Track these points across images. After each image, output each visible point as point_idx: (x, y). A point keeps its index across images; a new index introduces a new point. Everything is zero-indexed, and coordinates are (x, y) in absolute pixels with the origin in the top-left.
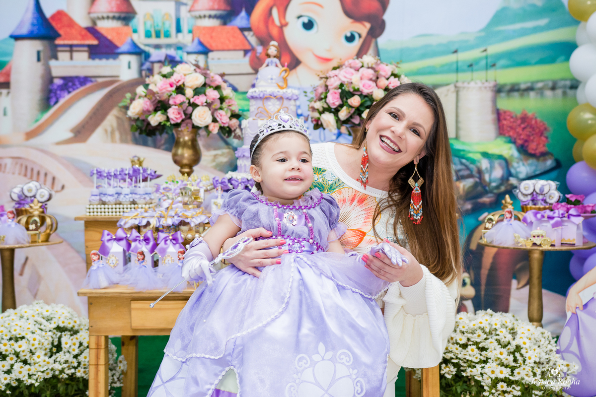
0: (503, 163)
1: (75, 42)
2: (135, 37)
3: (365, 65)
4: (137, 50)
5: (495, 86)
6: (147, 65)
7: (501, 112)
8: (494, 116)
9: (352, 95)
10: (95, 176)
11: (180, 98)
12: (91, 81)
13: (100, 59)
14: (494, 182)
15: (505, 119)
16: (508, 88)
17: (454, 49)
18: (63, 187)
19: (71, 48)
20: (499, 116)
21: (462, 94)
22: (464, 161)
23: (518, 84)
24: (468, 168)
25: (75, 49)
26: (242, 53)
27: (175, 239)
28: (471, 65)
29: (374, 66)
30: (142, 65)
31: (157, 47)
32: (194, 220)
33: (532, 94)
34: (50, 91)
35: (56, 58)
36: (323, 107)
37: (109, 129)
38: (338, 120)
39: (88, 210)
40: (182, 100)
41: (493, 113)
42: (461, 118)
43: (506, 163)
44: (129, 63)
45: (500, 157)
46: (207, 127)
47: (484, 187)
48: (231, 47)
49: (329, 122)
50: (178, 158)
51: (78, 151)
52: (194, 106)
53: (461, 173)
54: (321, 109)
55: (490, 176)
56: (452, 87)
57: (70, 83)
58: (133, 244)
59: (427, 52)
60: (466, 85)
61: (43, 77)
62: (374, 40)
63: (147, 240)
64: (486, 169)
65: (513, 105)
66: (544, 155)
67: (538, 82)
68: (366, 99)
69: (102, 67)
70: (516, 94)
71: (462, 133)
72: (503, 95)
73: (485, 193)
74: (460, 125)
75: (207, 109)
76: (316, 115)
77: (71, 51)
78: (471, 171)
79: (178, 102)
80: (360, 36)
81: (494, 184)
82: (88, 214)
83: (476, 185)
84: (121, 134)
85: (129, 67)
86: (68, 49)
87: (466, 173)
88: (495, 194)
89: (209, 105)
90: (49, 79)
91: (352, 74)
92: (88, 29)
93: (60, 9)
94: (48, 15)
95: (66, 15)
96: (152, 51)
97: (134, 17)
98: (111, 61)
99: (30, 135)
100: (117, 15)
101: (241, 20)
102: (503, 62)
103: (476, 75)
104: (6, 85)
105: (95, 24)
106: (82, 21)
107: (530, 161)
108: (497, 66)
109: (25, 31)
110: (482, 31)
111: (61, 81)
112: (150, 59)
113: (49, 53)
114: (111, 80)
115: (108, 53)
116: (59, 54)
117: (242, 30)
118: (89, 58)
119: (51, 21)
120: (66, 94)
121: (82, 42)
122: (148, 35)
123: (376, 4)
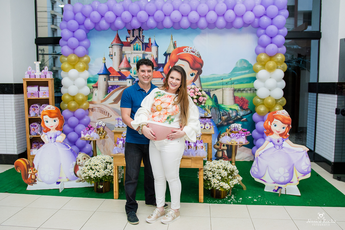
0: (236, 111)
1: (115, 76)
2: (131, 74)
3: (192, 88)
4: (132, 78)
5: (234, 89)
8: (234, 98)
10: (117, 120)
12: (119, 87)
13: (122, 80)
15: (237, 99)
16: (237, 90)
17: (222, 78)
18: (111, 116)
19: (114, 77)
20: (235, 98)
21: (224, 91)
22: (224, 110)
23: (240, 89)
24: (226, 113)
26: (161, 79)
28: (227, 83)
30: (133, 82)
33: (244, 92)
34: (108, 89)
35: (110, 80)
41: (233, 97)
42: (224, 98)
43: (237, 111)
44: (130, 81)
45: (235, 110)
47: (230, 118)
48: (158, 77)
51: (115, 106)
53: (223, 114)
55: (232, 115)
56: (221, 89)
57: (114, 87)
59: (214, 79)
60: (225, 89)
61: (106, 85)
62: (199, 75)
64: (231, 113)
65: (239, 95)
66: (247, 109)
67: (246, 88)
69: (122, 83)
70: (240, 92)
71: (224, 102)
72: (236, 92)
73: (231, 120)
74: (223, 100)
77: (114, 78)
80: (195, 74)
81: (233, 117)
83: (228, 118)
85: (129, 83)
87: (225, 114)
88: (233, 120)
90: (108, 86)
92: (118, 72)
93: (111, 66)
94: (108, 68)
95: (112, 68)
96: (136, 78)
97: (131, 69)
98: (124, 81)
99: (102, 101)
100: (126, 68)
101: (161, 70)
102: (236, 82)
103: (228, 86)
104: (97, 87)
105: (120, 70)
106: (117, 70)
107: (243, 111)
108: (234, 83)
109: (101, 73)
110: (229, 73)
111: (111, 87)
112: (135, 80)
113: (108, 79)
114: (125, 86)
115: (124, 79)
116: (110, 79)
117: (161, 72)
118: (118, 80)
119: (108, 70)
120: (112, 90)
121: (117, 76)
122: (135, 74)
123: (199, 65)
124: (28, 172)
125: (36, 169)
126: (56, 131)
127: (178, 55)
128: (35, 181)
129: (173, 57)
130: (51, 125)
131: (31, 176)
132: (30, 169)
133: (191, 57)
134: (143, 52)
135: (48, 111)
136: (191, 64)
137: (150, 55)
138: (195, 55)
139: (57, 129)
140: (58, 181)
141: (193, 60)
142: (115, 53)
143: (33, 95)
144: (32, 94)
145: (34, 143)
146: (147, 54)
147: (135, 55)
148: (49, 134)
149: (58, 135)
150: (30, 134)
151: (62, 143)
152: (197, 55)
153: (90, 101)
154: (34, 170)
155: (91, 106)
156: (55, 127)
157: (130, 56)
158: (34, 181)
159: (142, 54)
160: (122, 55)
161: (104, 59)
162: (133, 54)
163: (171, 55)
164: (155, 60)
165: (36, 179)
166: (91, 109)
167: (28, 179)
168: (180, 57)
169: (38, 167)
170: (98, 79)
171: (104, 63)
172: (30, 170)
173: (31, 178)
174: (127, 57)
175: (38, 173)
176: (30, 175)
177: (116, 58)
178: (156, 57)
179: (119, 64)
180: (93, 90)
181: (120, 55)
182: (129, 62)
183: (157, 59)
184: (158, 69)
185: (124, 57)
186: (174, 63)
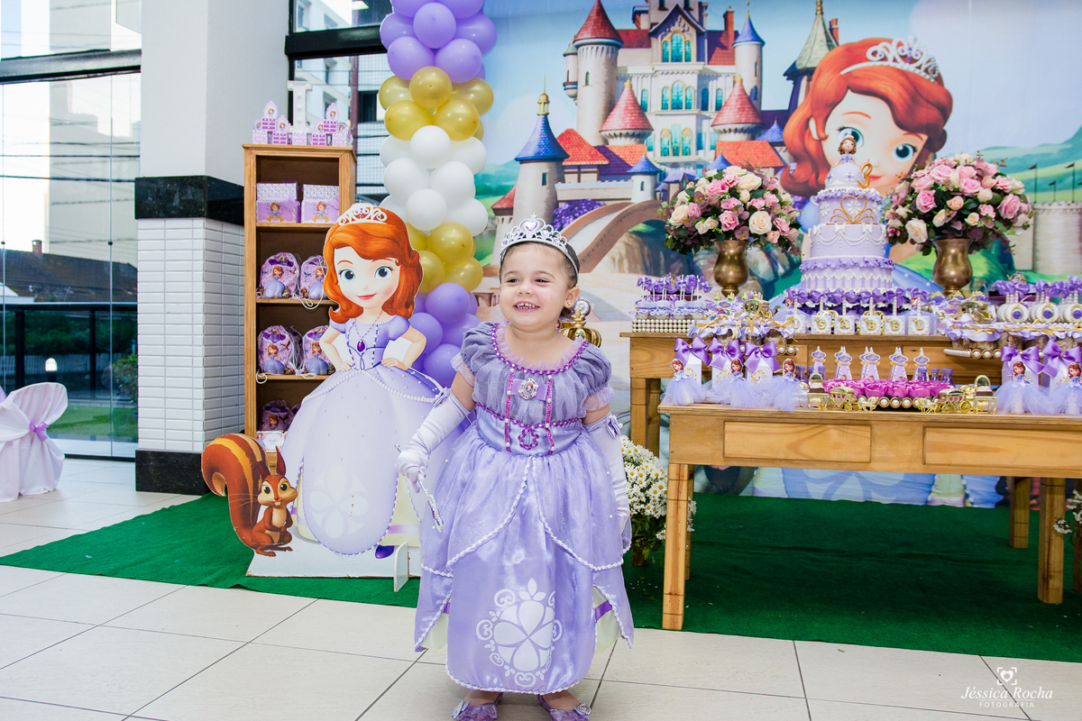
1: (584, 163)
2: (650, 155)
4: (651, 170)
6: (663, 186)
9: (950, 194)
11: (734, 202)
12: (599, 205)
13: (611, 181)
17: (1033, 164)
19: (579, 170)
21: (1041, 218)
25: (582, 170)
27: (768, 351)
28: (1054, 183)
29: (975, 163)
30: (656, 185)
31: (675, 165)
32: (786, 330)
34: (555, 216)
35: (563, 182)
36: (908, 213)
37: (617, 258)
38: (931, 227)
39: (635, 325)
40: (736, 204)
44: (642, 183)
46: (765, 235)
49: (920, 229)
50: (720, 276)
52: (752, 210)
54: (905, 216)
57: (577, 207)
58: (715, 357)
60: (1046, 206)
61: (547, 201)
62: (932, 153)
63: (731, 351)
68: (969, 200)
69: (612, 189)
75: (766, 213)
76: (898, 224)
77: (579, 173)
79: (731, 206)
80: (915, 150)
82: (635, 330)
84: (630, 262)
85: (642, 189)
86: (576, 170)
89: (768, 210)
90: (554, 203)
91: (949, 172)
92: (598, 148)
93: (570, 127)
94: (556, 136)
95: (575, 134)
96: (668, 170)
97: (649, 134)
98: (622, 182)
100: (631, 132)
101: (772, 134)
103: (1060, 194)
104: (509, 211)
105: (606, 142)
106: (592, 139)
109: (531, 153)
110: (1066, 143)
111: (567, 206)
112: (666, 180)
113: (555, 176)
114: (622, 203)
115: (619, 174)
116: (566, 175)
117: (773, 144)
118: (598, 179)
119: (558, 141)
120: (571, 219)
121: (591, 163)
122: (665, 153)
123: (935, 113)
124: (255, 497)
125: (293, 484)
126: (386, 317)
127: (843, 72)
128: (286, 537)
129: (825, 82)
130: (366, 289)
131: (269, 514)
132: (266, 484)
133: (902, 79)
134: (700, 66)
135: (356, 226)
136: (900, 108)
137: (730, 80)
138: (917, 71)
139: (389, 307)
140: (384, 544)
141: (906, 90)
142: (587, 74)
143: (276, 215)
144: (275, 208)
145: (268, 408)
146: (716, 76)
147: (667, 81)
148: (353, 329)
149: (391, 334)
150: (259, 369)
151: (408, 371)
152: (926, 71)
154: (284, 488)
155: (485, 285)
156: (381, 299)
157: (646, 83)
158: (281, 539)
159: (695, 77)
160: (615, 80)
161: (543, 99)
162: (660, 77)
163: (814, 76)
164: (749, 99)
165: (288, 530)
166: (487, 297)
167: (255, 529)
168: (852, 81)
169: (299, 476)
170: (515, 178)
171: (542, 117)
172: (264, 488)
173: (267, 524)
174: (634, 89)
175: (299, 503)
176: (263, 509)
177: (592, 96)
178: (752, 86)
179: (601, 117)
180: (496, 222)
181: (606, 82)
182: (641, 109)
183: (757, 93)
184: (762, 132)
185: (623, 90)
186: (824, 108)
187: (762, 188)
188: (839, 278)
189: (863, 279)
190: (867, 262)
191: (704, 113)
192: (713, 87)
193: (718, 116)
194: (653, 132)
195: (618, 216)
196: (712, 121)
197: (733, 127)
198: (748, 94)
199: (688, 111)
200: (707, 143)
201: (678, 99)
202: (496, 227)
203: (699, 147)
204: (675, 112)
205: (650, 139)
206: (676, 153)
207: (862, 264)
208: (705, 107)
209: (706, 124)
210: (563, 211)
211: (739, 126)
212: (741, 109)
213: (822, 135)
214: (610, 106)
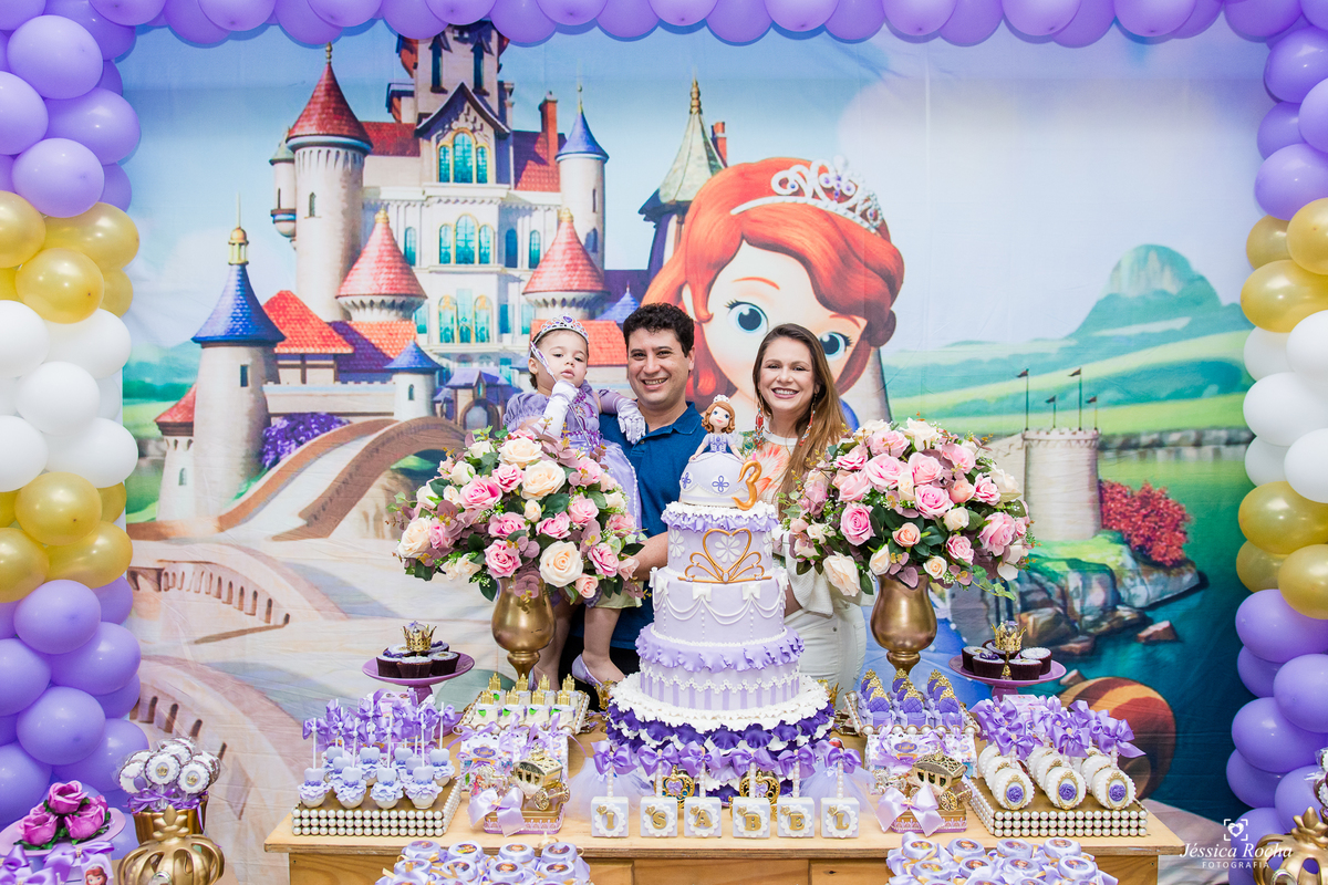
0: (1107, 578)
1: (311, 350)
2: (422, 340)
3: (919, 446)
4: (425, 365)
5: (1095, 439)
6: (445, 392)
7: (1106, 485)
8: (1095, 493)
11: (513, 521)
12: (340, 422)
13: (357, 382)
14: (1089, 614)
15: (1113, 500)
16: (1118, 442)
17: (1023, 369)
18: (287, 618)
19: (304, 362)
20: (1103, 493)
21: (1035, 451)
22: (1036, 575)
23: (1136, 436)
24: (1044, 589)
25: (309, 362)
28: (1053, 400)
29: (938, 448)
30: (435, 392)
31: (464, 359)
33: (1160, 453)
34: (265, 440)
35: (277, 381)
36: (829, 539)
37: (372, 513)
38: (865, 574)
40: (516, 526)
41: (1091, 489)
42: (1034, 497)
43: (1112, 578)
44: (411, 388)
45: (1103, 568)
46: (572, 586)
47: (1071, 623)
48: (603, 359)
49: (846, 576)
50: (506, 635)
51: (313, 552)
52: (545, 541)
53: (1029, 598)
55: (1083, 601)
56: (1017, 440)
57: (303, 426)
59: (972, 375)
60: (1042, 435)
61: (251, 413)
62: (873, 350)
64: (1077, 588)
65: (1126, 473)
66: (1179, 564)
67: (1170, 431)
68: (930, 529)
69: (360, 397)
70: (1132, 453)
72: (1109, 454)
73: (1074, 633)
74: (1032, 510)
75: (571, 545)
77: (304, 368)
78: (1049, 595)
79: (508, 530)
80: (847, 342)
81: (1089, 618)
83: (1056, 620)
85: (411, 398)
86: (299, 362)
87: (1039, 597)
88: (1090, 635)
89: (577, 536)
90: (263, 417)
91: (895, 469)
92: (335, 326)
93: (285, 289)
94: (262, 301)
95: (295, 300)
96: (453, 366)
97: (420, 305)
98: (377, 384)
99: (227, 521)
100: (388, 299)
102: (1109, 395)
103: (1061, 417)
104: (186, 428)
105: (347, 315)
106: (324, 310)
107: (1155, 576)
108: (1099, 401)
109: (220, 330)
110: (1071, 336)
111: (285, 423)
112: (451, 383)
113: (263, 371)
114: (378, 420)
115: (370, 371)
116: (281, 371)
118: (336, 379)
119: (266, 311)
120: (293, 446)
121: (324, 351)
122: (446, 337)
123: (878, 284)
127: (734, 212)
129: (706, 226)
133: (826, 225)
134: (502, 191)
136: (825, 274)
137: (552, 216)
138: (850, 215)
141: (834, 245)
142: (312, 195)
146: (529, 210)
147: (449, 214)
152: (863, 215)
153: (139, 518)
155: (147, 554)
157: (412, 217)
159: (494, 210)
160: (360, 210)
161: (237, 236)
162: (436, 207)
163: (689, 216)
164: (584, 249)
166: (153, 575)
168: (748, 227)
170: (193, 372)
171: (236, 268)
174: (392, 225)
177: (322, 236)
178: (589, 229)
179: (338, 272)
180: (164, 444)
181: (344, 213)
182: (406, 260)
183: (595, 242)
184: (606, 306)
185: (373, 227)
186: (708, 268)
187: (567, 487)
188: (700, 689)
189: (744, 691)
190: (749, 661)
191: (511, 271)
192: (523, 227)
193: (533, 277)
194: (426, 301)
195: (373, 442)
196: (523, 286)
197: (559, 296)
198: (583, 242)
199: (484, 268)
200: (516, 322)
201: (466, 246)
202: (164, 454)
203: (504, 328)
204: (463, 267)
205: (420, 313)
206: (465, 338)
207: (742, 666)
208: (511, 261)
209: (514, 290)
210: (279, 431)
211: (569, 296)
212: (572, 267)
213: (703, 314)
214: (353, 255)
